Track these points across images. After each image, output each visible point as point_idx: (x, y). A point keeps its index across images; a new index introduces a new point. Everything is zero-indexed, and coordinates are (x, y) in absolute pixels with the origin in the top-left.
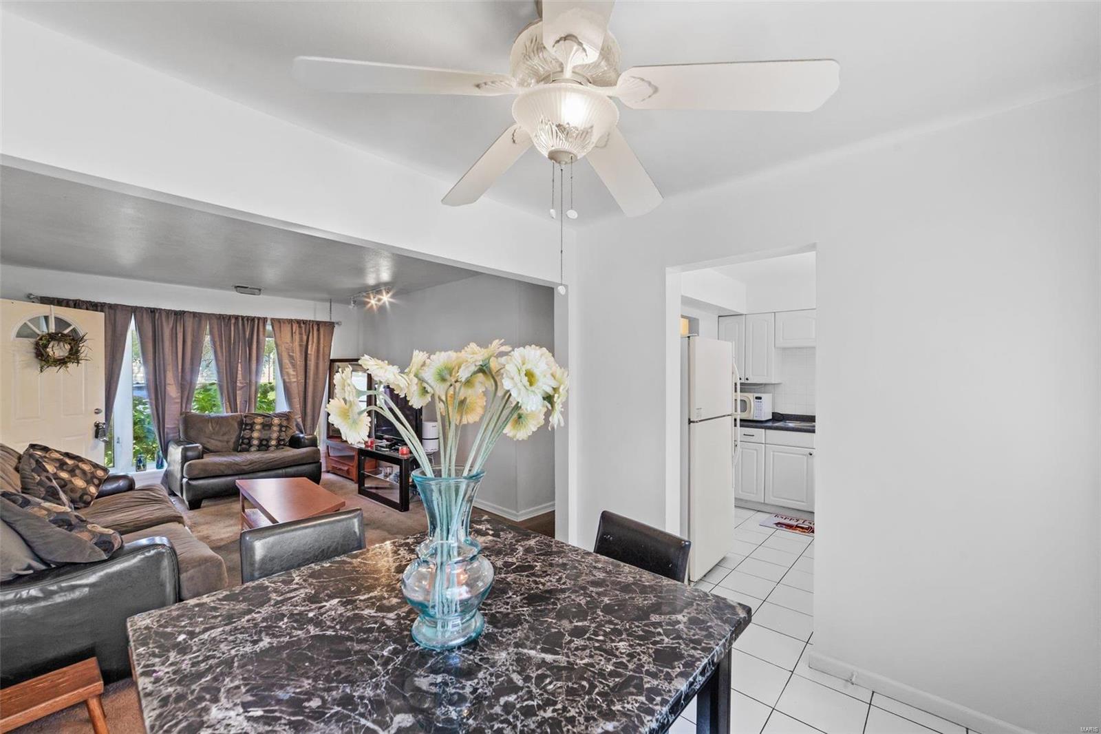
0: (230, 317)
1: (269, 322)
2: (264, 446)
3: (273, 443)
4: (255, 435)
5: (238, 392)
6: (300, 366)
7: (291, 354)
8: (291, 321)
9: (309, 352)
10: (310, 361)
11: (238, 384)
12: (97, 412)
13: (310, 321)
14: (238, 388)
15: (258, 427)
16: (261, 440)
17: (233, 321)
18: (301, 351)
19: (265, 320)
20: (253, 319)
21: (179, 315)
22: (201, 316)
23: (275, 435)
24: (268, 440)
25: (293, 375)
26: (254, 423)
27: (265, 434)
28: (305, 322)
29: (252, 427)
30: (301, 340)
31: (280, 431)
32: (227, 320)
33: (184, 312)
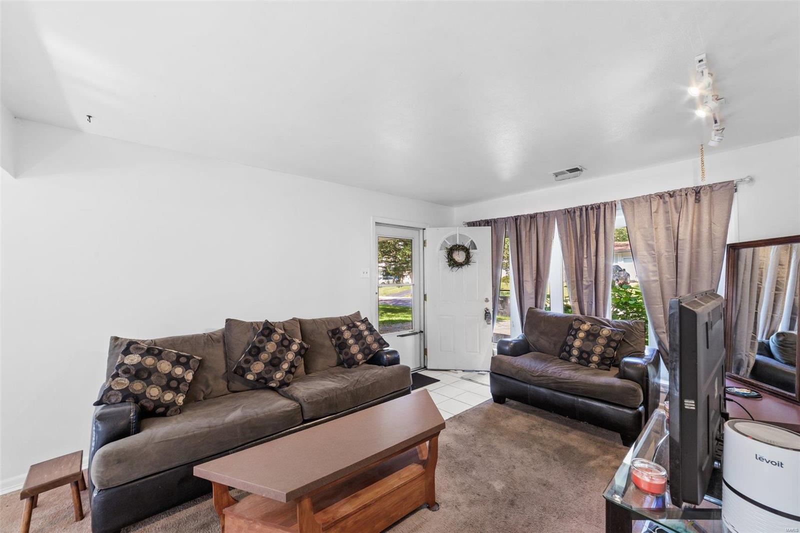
0: (574, 210)
1: (619, 206)
2: (584, 359)
3: (595, 358)
4: (577, 343)
5: (585, 291)
6: (668, 259)
7: (650, 242)
8: (649, 198)
9: (680, 237)
10: (683, 250)
11: (585, 283)
12: (487, 300)
13: (681, 190)
14: (584, 287)
15: (581, 335)
16: (581, 351)
17: (578, 213)
18: (668, 236)
19: (613, 205)
20: (599, 207)
21: (533, 217)
22: (549, 215)
23: (598, 350)
24: (590, 353)
25: (653, 272)
26: (579, 329)
27: (588, 346)
28: (672, 195)
29: (576, 333)
30: (668, 221)
31: (607, 346)
32: (572, 214)
33: (536, 214)
